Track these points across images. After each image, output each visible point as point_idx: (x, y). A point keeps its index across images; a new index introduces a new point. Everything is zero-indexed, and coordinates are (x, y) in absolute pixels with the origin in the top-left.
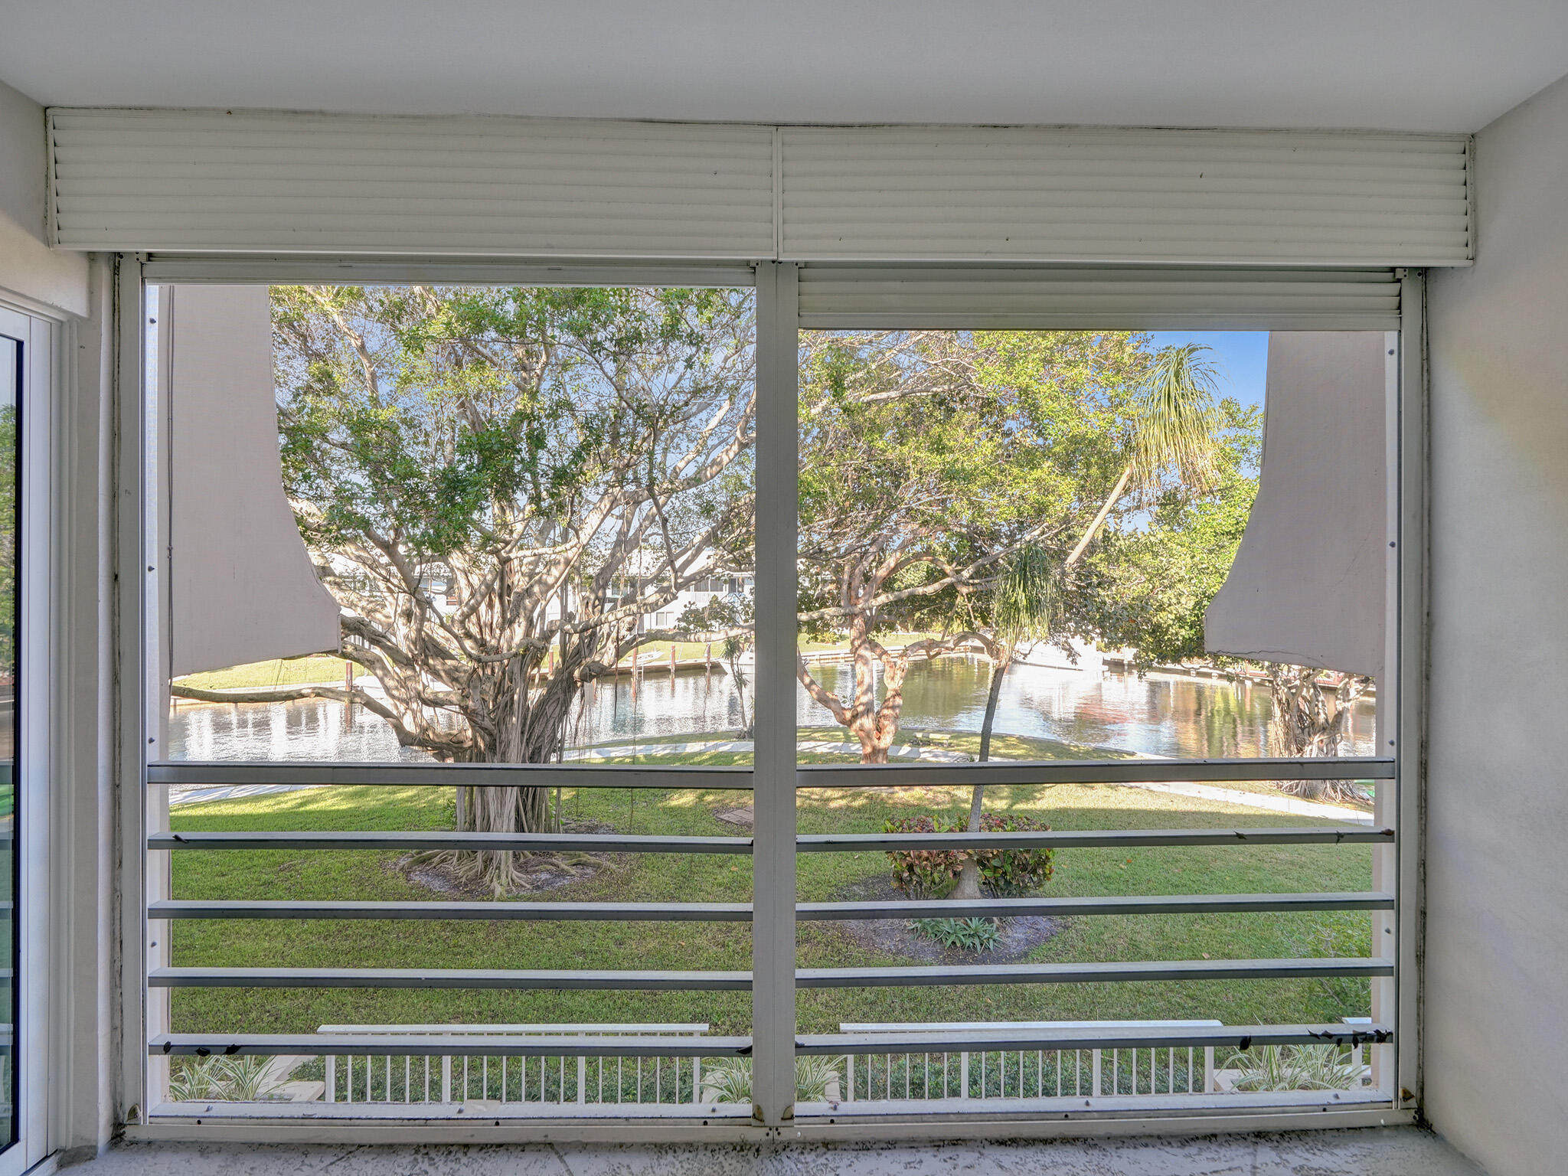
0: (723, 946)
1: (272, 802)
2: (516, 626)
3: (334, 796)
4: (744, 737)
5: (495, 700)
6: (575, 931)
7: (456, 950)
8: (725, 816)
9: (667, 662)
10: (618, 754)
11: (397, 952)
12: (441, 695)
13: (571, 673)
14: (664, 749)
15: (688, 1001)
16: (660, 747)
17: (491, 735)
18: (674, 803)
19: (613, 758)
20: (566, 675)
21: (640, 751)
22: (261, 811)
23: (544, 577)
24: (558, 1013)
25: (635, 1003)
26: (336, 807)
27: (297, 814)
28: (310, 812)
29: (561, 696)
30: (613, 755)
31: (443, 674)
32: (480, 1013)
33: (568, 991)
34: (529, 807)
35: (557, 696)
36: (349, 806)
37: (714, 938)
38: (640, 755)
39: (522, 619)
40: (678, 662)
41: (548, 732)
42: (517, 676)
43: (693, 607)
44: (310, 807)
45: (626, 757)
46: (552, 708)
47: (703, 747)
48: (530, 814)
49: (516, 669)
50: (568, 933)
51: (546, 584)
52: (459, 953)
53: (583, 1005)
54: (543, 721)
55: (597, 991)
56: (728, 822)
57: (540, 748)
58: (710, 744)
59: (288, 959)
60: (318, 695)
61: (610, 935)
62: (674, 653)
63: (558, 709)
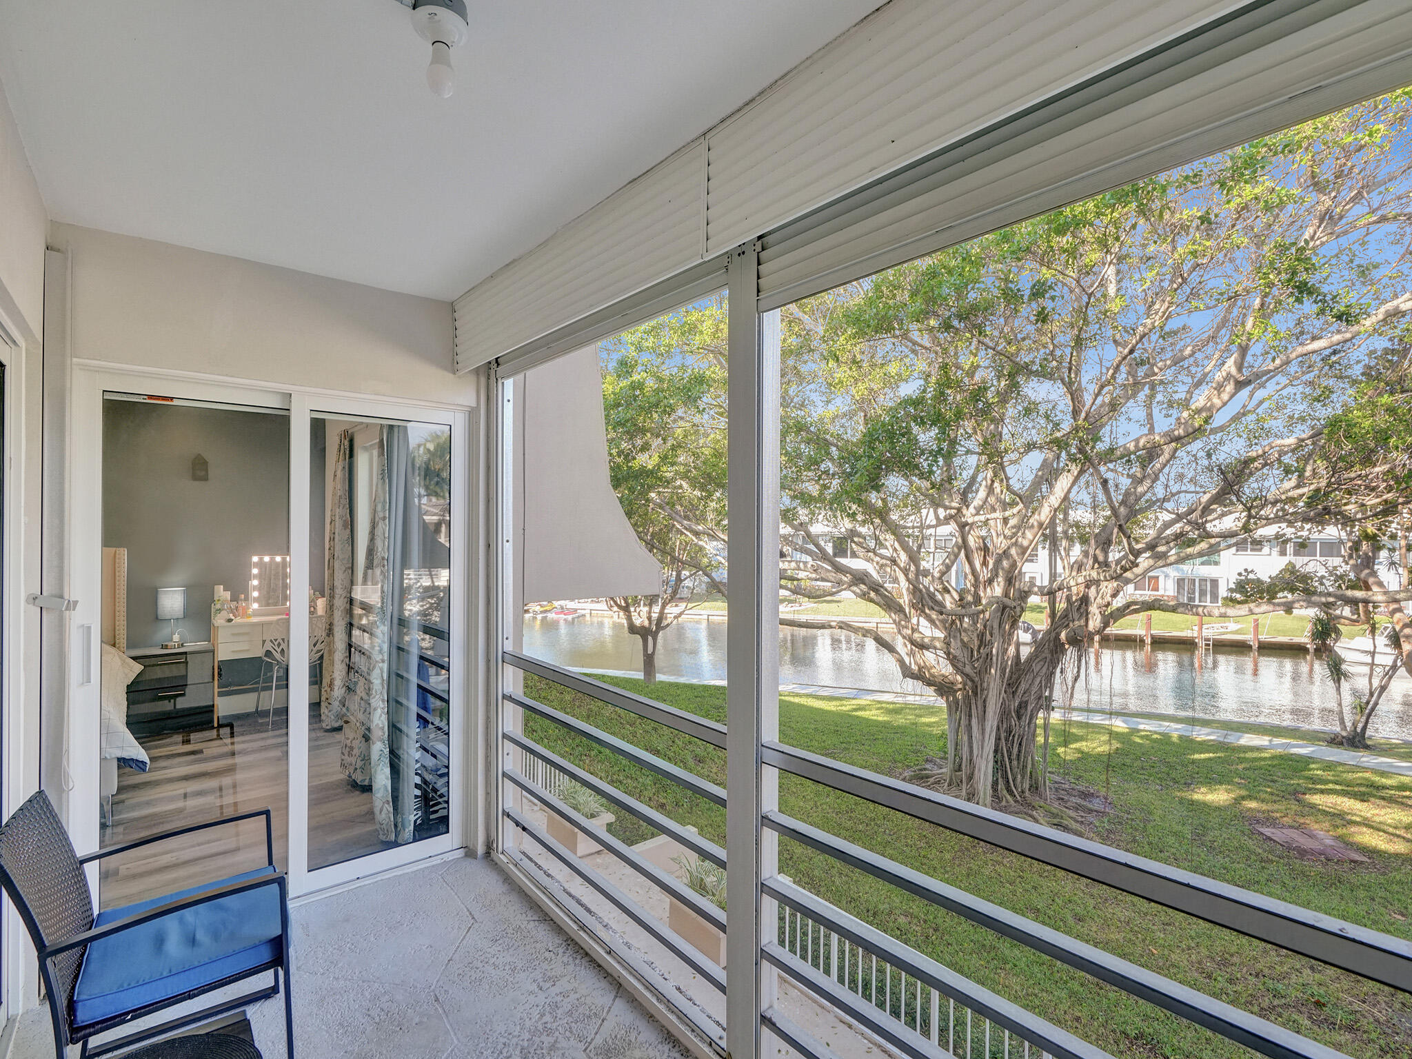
0: (1209, 977)
1: (838, 703)
2: (995, 584)
3: (878, 709)
4: (1341, 744)
5: (978, 651)
6: (1035, 888)
7: (925, 861)
8: (1268, 831)
9: (1248, 637)
10: (1148, 728)
11: (880, 844)
12: (926, 640)
13: (1058, 634)
14: (1208, 734)
15: (1138, 1015)
16: (1206, 730)
17: (972, 681)
18: (1196, 797)
19: (1139, 731)
20: (1053, 635)
21: (1177, 730)
22: (829, 708)
23: (1020, 539)
24: (993, 954)
25: (1075, 986)
26: (875, 718)
27: (850, 716)
28: (858, 717)
29: (1049, 656)
30: (1141, 727)
31: (937, 622)
32: (925, 921)
33: (1009, 940)
34: (1014, 756)
35: (1044, 655)
36: (885, 719)
37: (1200, 963)
38: (1175, 735)
39: (1000, 579)
40: (1262, 637)
41: (1035, 689)
42: (996, 631)
43: (1251, 576)
44: (859, 713)
45: (1156, 733)
46: (1039, 667)
47: (1267, 743)
48: (1015, 763)
49: (996, 625)
50: (1029, 887)
51: (1021, 546)
52: (925, 864)
53: (1019, 960)
54: (1029, 677)
55: (1038, 953)
56: (1270, 839)
57: (1026, 702)
58: (1277, 741)
59: (810, 819)
60: (841, 628)
61: (1071, 906)
62: (1256, 627)
63: (1044, 670)
